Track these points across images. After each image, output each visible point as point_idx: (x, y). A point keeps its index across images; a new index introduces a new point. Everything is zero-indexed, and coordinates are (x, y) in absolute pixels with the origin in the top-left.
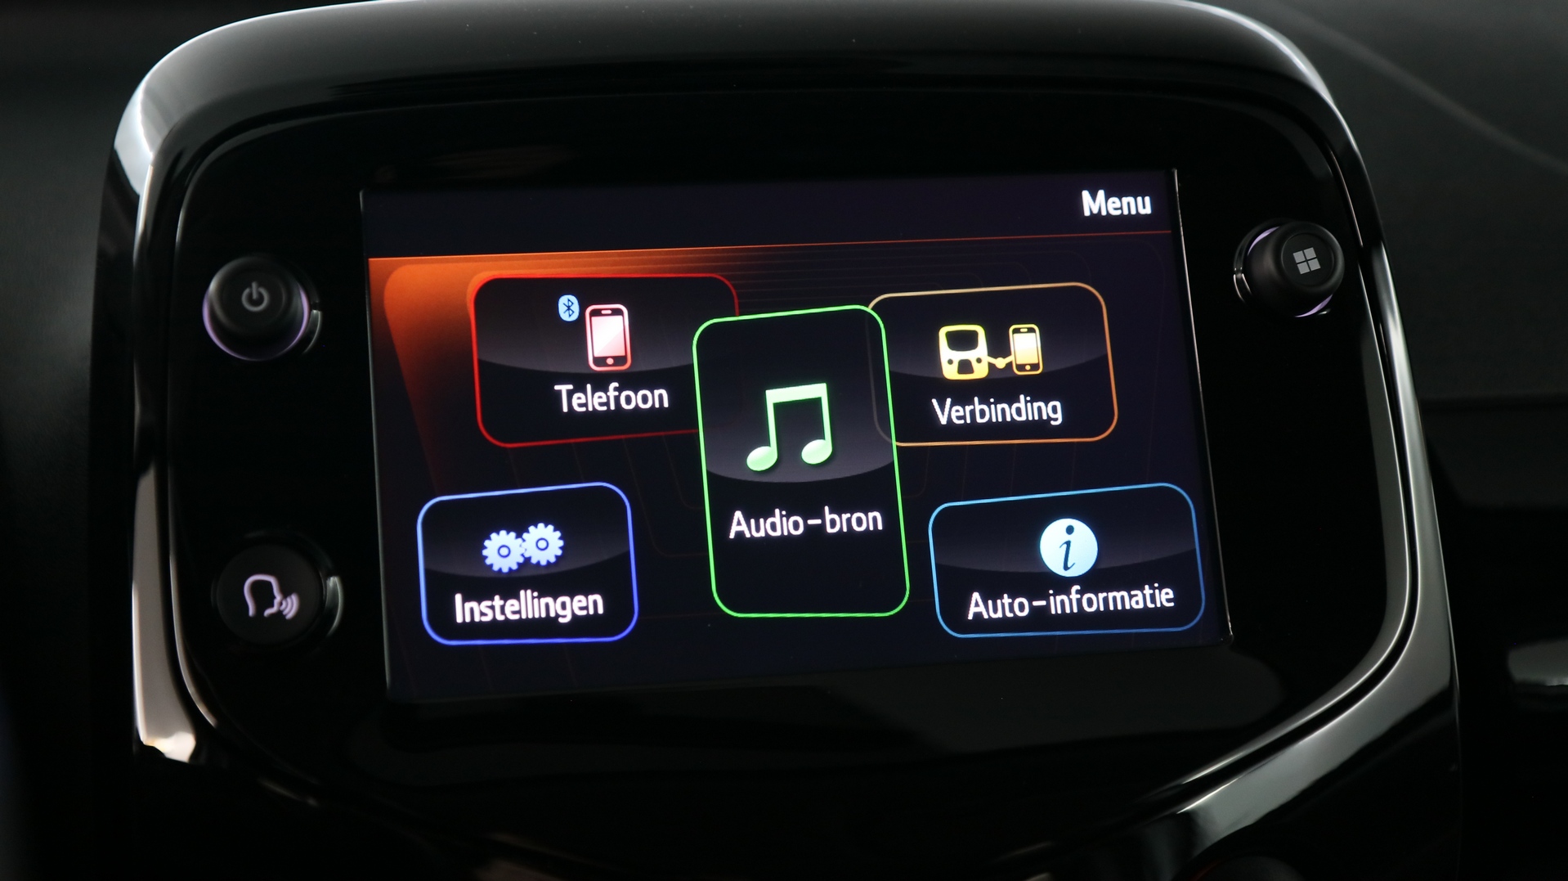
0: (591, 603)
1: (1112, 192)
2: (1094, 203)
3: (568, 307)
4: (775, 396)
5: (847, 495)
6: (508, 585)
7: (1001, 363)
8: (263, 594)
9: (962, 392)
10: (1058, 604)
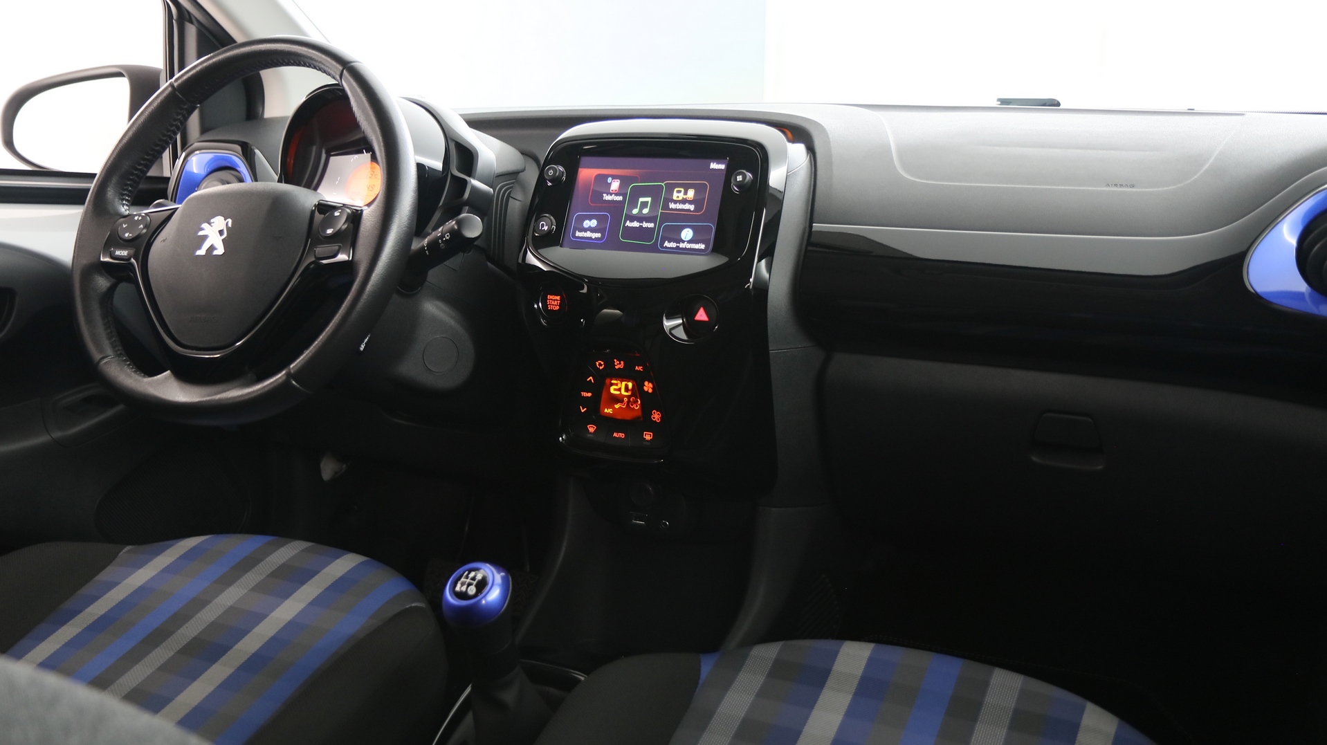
0: (598, 235)
1: (718, 163)
2: (714, 166)
3: (609, 180)
4: (641, 200)
5: (648, 219)
6: (585, 230)
7: (685, 197)
8: (543, 225)
9: (676, 202)
10: (682, 245)
